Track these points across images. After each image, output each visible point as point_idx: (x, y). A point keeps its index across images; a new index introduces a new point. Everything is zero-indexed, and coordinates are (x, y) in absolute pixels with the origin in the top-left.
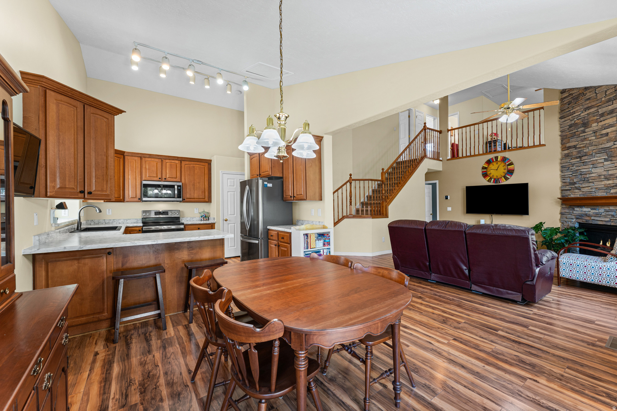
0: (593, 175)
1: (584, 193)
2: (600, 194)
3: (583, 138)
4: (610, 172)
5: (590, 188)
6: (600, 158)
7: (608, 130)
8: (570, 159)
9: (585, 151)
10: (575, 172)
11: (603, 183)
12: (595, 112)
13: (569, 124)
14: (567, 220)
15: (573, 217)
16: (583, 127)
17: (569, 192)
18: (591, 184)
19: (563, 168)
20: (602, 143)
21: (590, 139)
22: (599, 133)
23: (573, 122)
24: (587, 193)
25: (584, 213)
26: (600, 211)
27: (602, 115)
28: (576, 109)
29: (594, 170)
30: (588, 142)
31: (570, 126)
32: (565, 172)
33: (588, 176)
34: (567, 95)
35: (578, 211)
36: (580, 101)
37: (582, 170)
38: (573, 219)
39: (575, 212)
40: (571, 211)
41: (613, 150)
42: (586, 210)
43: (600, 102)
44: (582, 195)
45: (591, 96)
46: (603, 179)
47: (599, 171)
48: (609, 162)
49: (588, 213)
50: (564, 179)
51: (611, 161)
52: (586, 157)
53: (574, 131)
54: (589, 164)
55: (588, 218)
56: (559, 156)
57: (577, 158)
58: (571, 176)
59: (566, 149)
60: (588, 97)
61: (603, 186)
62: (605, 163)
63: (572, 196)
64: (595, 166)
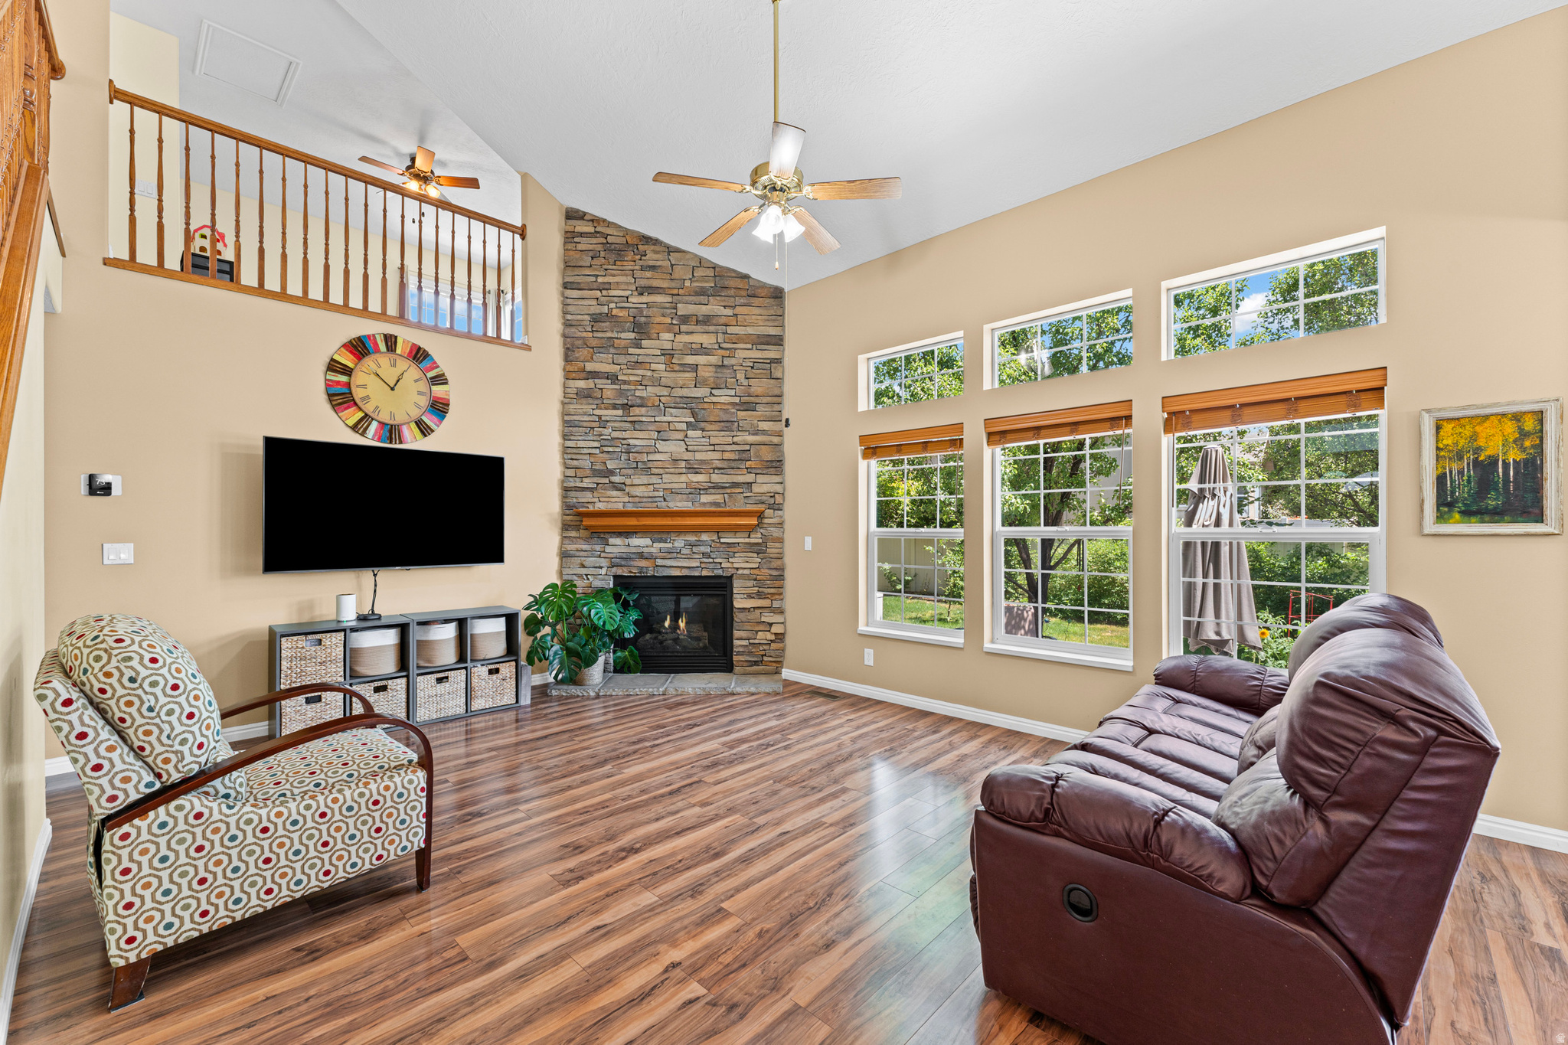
0: (658, 457)
1: (637, 500)
2: (679, 504)
3: (633, 359)
4: (699, 456)
5: (651, 488)
6: (678, 419)
7: (701, 360)
8: (595, 407)
9: (638, 393)
10: (606, 443)
11: (683, 478)
12: (668, 305)
13: (593, 310)
14: (584, 571)
15: (604, 563)
16: (633, 331)
17: (589, 494)
18: (654, 480)
19: (569, 427)
20: (684, 384)
21: (653, 366)
22: (679, 359)
23: (605, 309)
24: (645, 500)
25: (634, 550)
26: (676, 544)
27: (685, 319)
28: (616, 279)
29: (661, 445)
30: (649, 373)
31: (596, 319)
32: (580, 438)
33: (645, 458)
34: (592, 230)
35: (617, 545)
36: (625, 263)
37: (632, 442)
38: (601, 568)
39: (608, 549)
40: (598, 548)
41: (706, 406)
42: (639, 542)
43: (678, 286)
44: (630, 505)
45: (659, 263)
46: (684, 470)
47: (675, 448)
48: (699, 433)
49: (646, 550)
50: (574, 457)
51: (703, 430)
52: (643, 410)
53: (609, 335)
54: (650, 428)
55: (643, 563)
56: (558, 393)
57: (615, 407)
58: (597, 451)
59: (583, 375)
60: (651, 263)
61: (684, 486)
62: (690, 433)
63: (601, 506)
64: (664, 435)
